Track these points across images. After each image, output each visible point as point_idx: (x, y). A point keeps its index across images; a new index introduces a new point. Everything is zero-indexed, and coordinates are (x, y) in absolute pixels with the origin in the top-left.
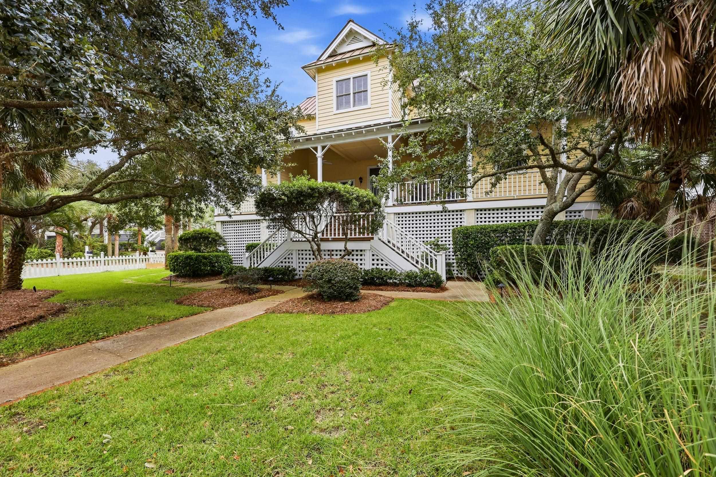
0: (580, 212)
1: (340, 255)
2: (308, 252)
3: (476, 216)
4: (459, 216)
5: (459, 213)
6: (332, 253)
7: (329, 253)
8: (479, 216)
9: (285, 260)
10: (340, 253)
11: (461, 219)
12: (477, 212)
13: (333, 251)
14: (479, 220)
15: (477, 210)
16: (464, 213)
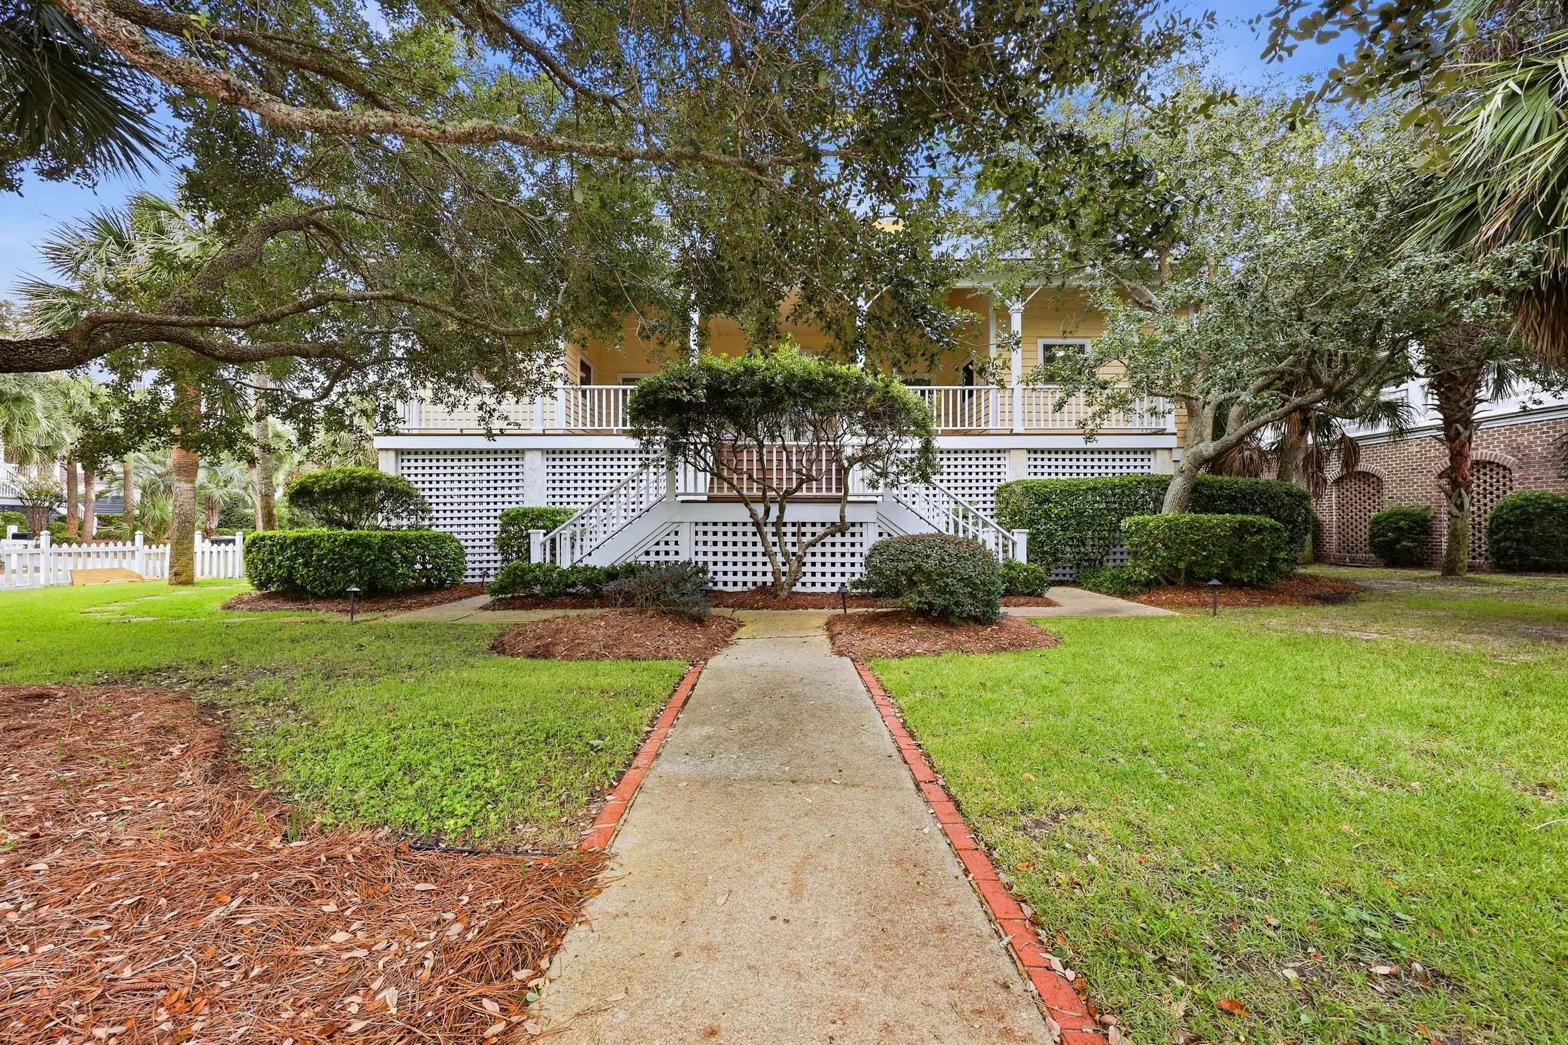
1: (813, 534)
2: (740, 529)
3: (1028, 463)
4: (995, 462)
5: (996, 455)
6: (803, 529)
7: (795, 529)
8: (1033, 462)
9: (657, 548)
10: (814, 529)
11: (1000, 466)
12: (1028, 456)
13: (804, 524)
14: (1032, 470)
15: (1029, 451)
16: (1006, 455)
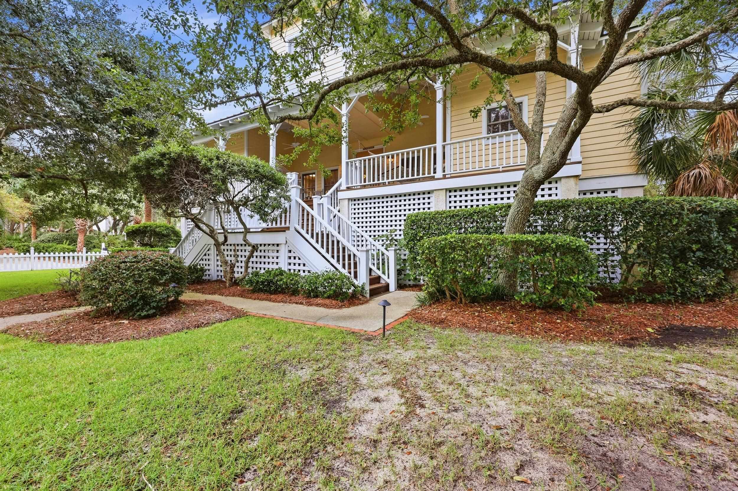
0: (613, 192)
3: (448, 199)
5: (426, 196)
8: (453, 199)
9: (205, 257)
11: (429, 203)
12: (448, 194)
14: (453, 204)
15: (450, 191)
16: (433, 195)
